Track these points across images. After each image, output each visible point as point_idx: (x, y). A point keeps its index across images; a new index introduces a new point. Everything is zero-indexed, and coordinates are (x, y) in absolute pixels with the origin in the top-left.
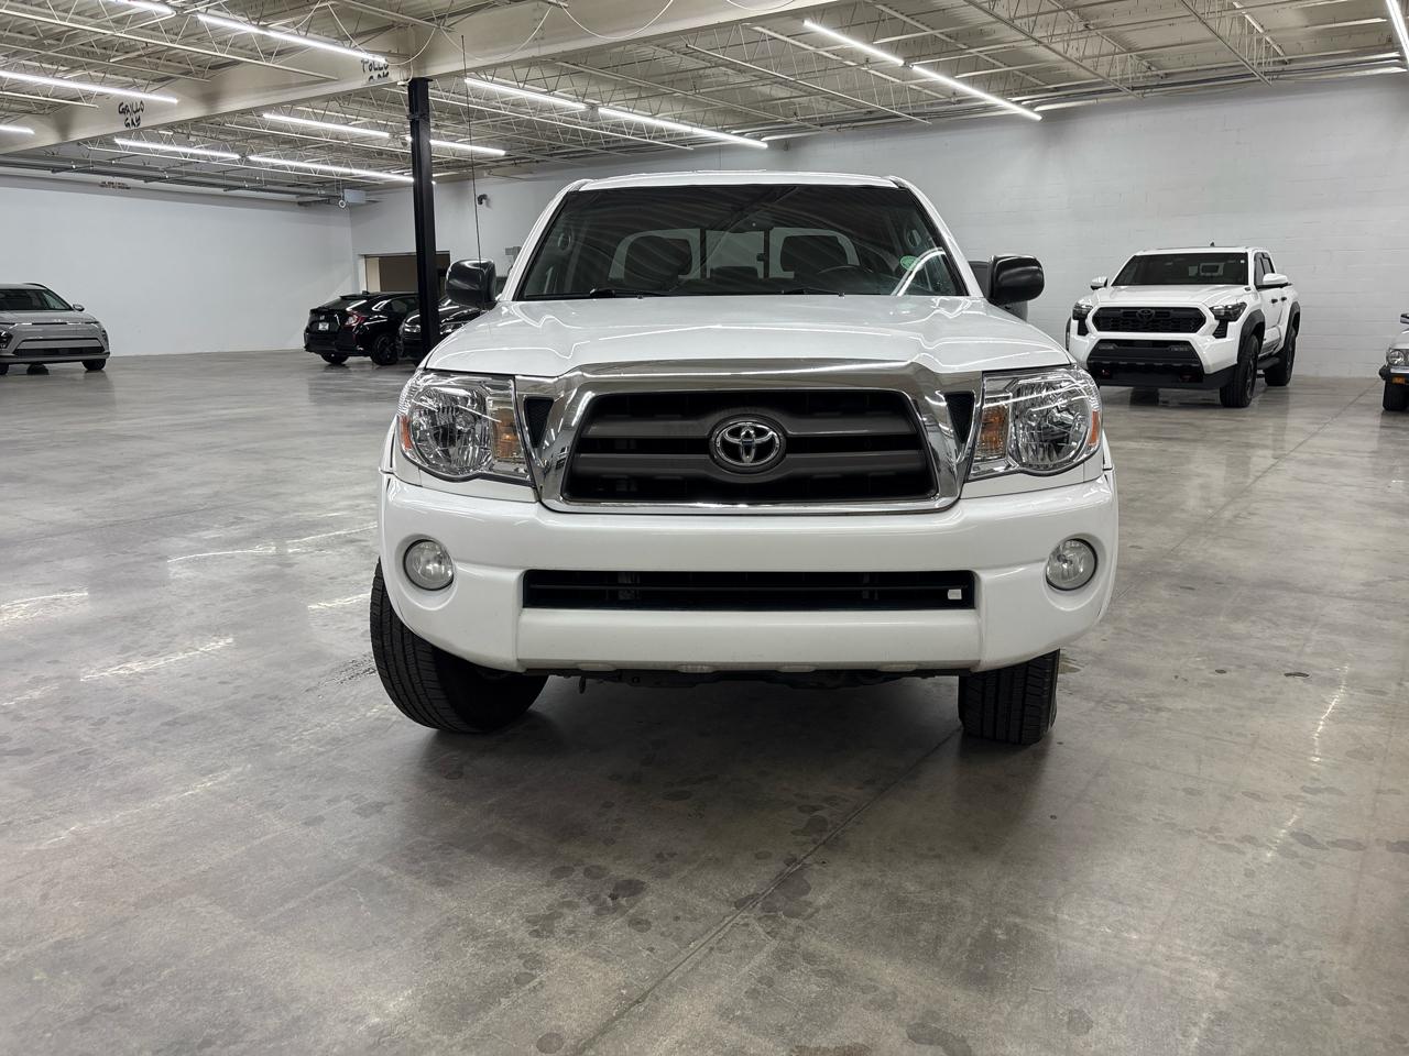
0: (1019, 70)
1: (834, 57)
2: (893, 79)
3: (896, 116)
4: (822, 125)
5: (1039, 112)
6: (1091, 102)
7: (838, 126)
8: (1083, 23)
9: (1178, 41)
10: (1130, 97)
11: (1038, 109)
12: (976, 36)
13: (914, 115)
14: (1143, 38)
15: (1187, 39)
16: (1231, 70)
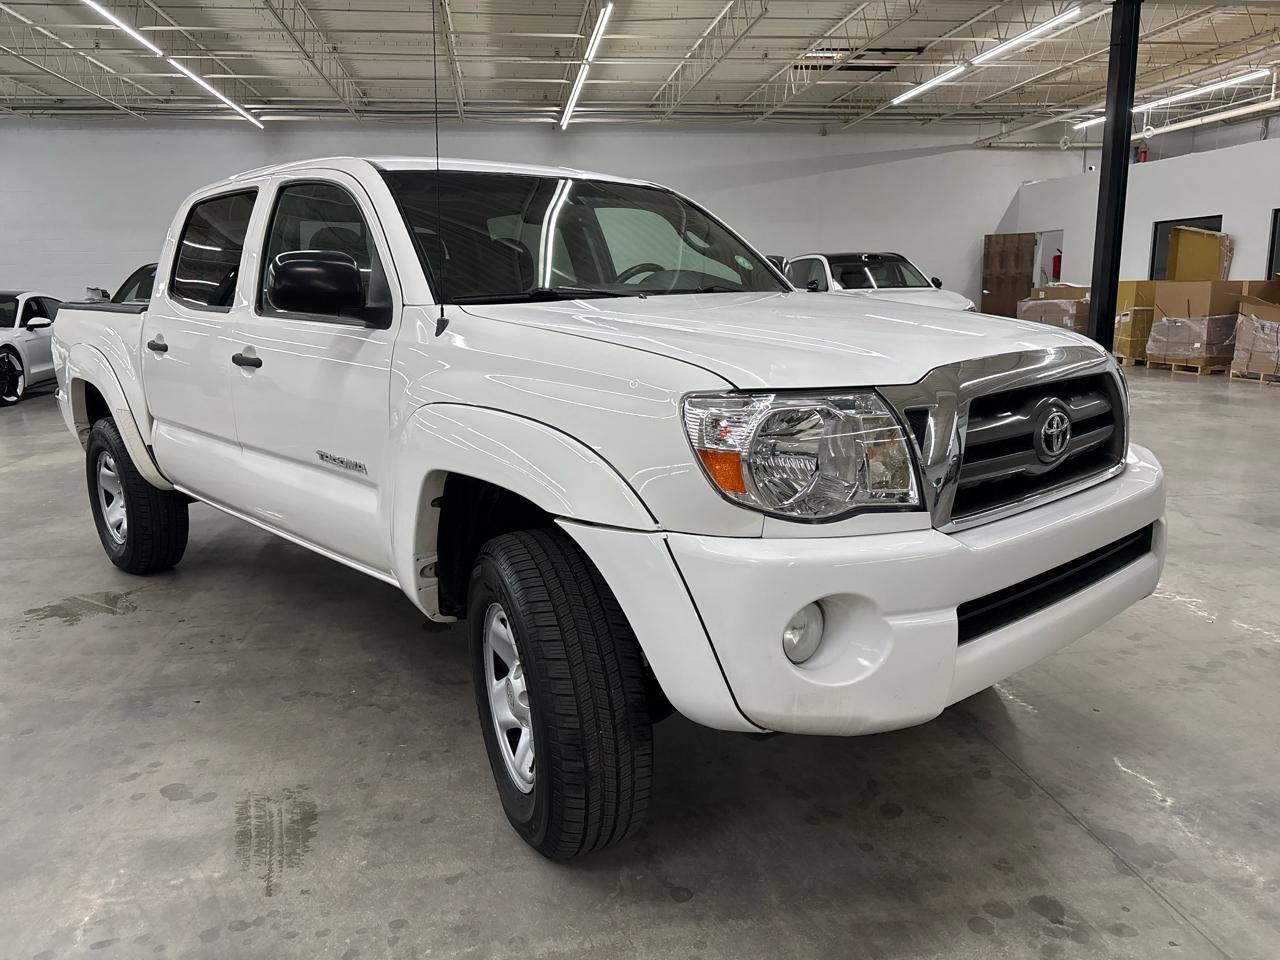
0: (244, 79)
1: (51, 35)
2: (109, 69)
3: (114, 108)
4: (14, 109)
5: (262, 122)
6: (315, 118)
7: (31, 111)
8: (330, 45)
9: (395, 75)
10: (353, 119)
11: (262, 118)
12: (222, 39)
13: (132, 109)
14: (366, 68)
15: (401, 75)
16: (446, 106)
